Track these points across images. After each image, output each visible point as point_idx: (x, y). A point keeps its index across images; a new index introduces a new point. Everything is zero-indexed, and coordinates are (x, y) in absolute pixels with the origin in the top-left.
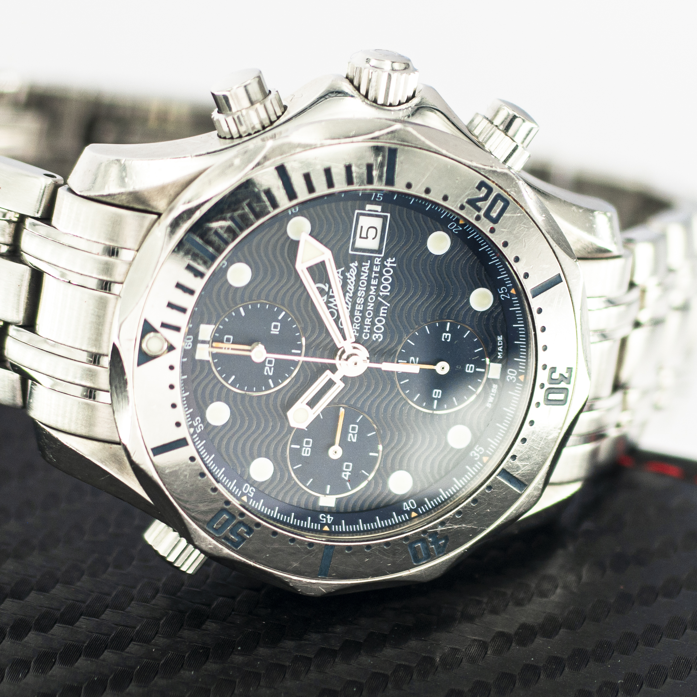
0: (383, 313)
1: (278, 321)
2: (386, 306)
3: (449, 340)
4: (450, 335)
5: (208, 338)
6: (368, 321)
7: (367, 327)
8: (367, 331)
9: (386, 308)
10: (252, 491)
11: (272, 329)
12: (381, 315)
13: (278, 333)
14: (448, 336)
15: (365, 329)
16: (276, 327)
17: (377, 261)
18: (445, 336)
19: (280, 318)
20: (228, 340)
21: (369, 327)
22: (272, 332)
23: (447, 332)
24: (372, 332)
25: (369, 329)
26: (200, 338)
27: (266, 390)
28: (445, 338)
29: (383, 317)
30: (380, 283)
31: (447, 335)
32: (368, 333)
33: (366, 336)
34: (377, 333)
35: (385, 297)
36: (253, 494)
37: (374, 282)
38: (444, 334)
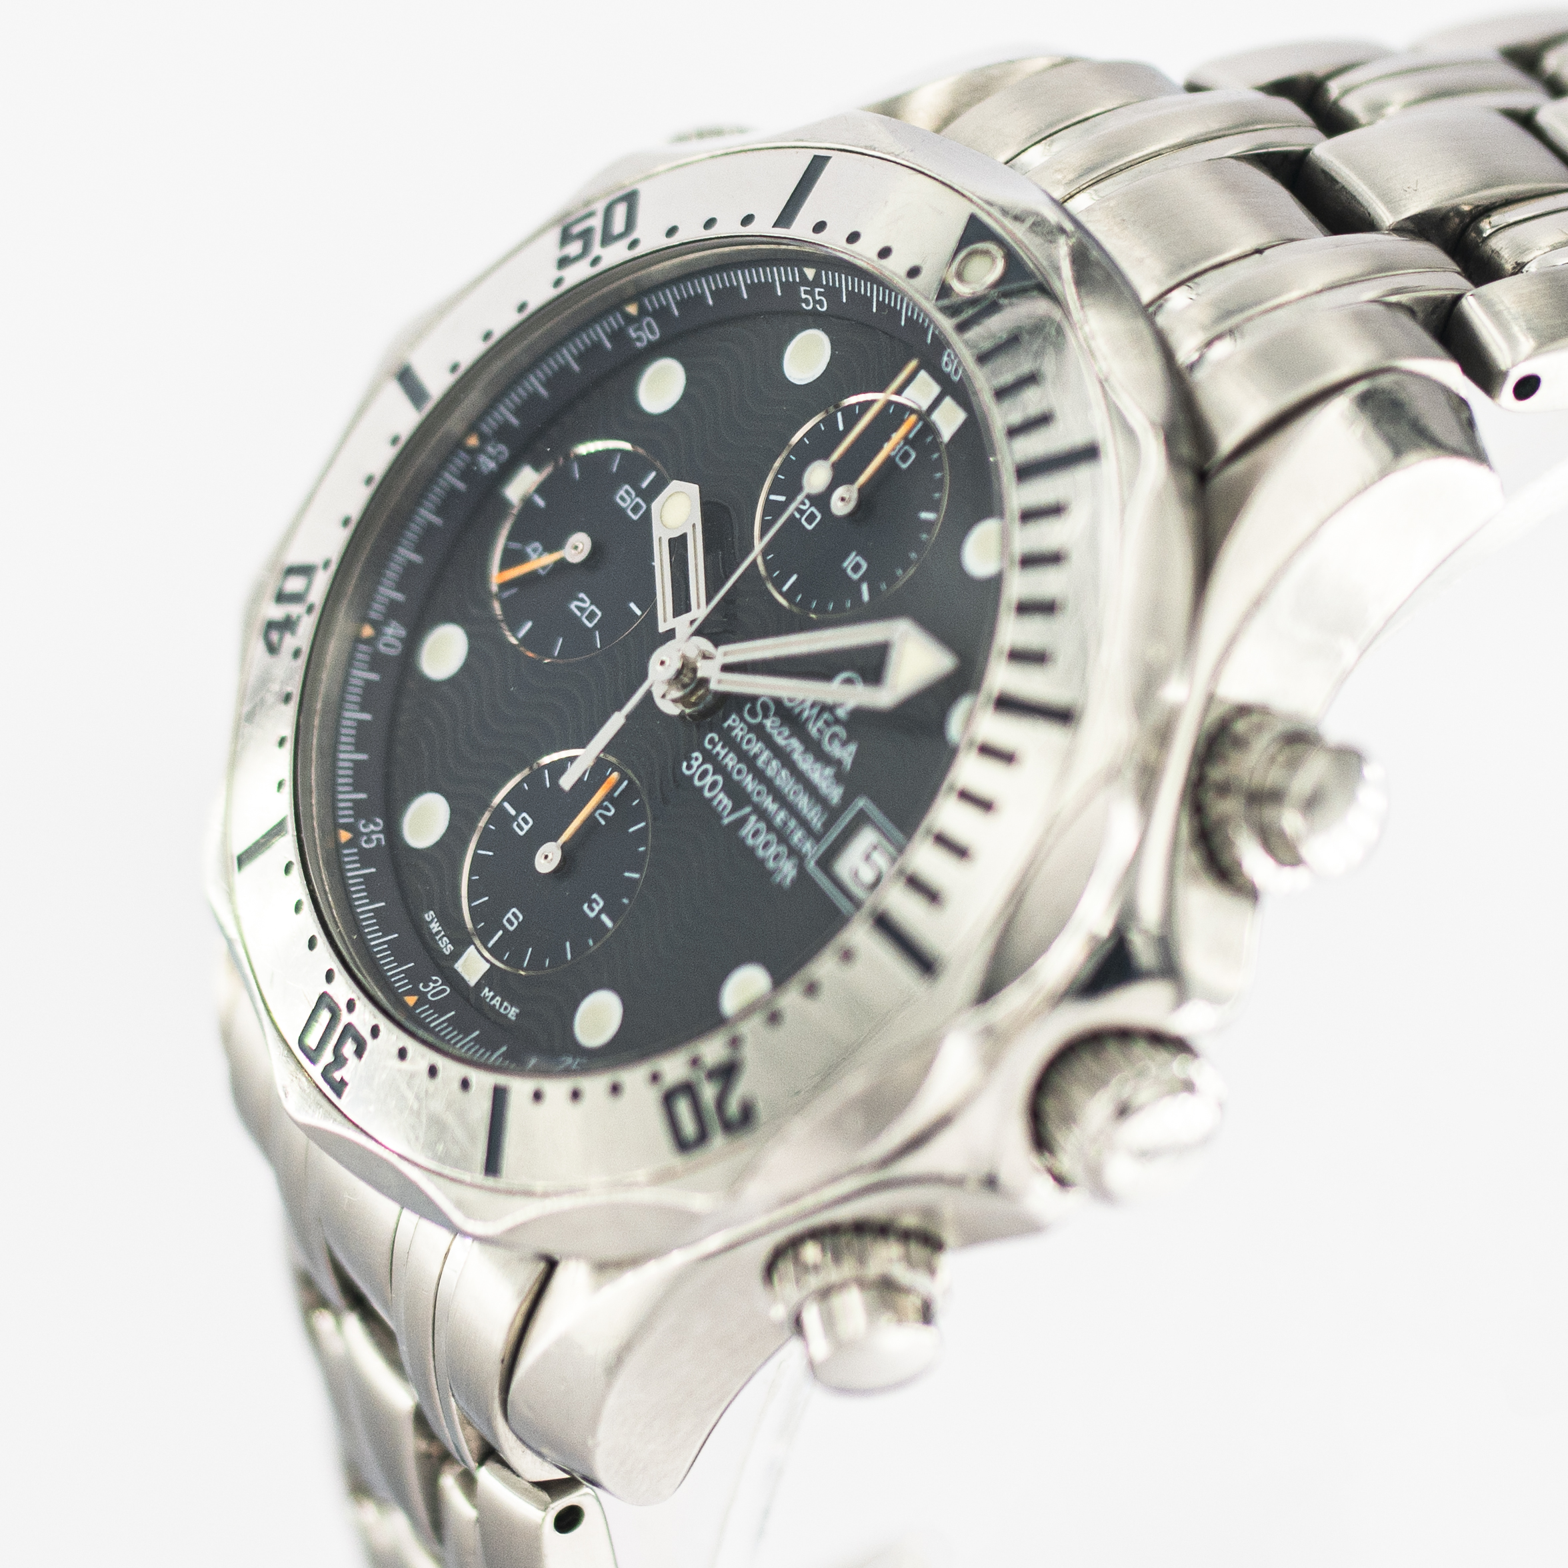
0: (720, 802)
1: (862, 579)
2: (729, 814)
3: (585, 906)
4: (592, 915)
5: (936, 417)
6: (731, 761)
7: (723, 753)
8: (718, 748)
9: (726, 813)
10: (639, 339)
11: (859, 559)
12: (721, 796)
13: (845, 564)
14: (592, 910)
15: (723, 747)
16: (856, 568)
17: (808, 847)
18: (598, 904)
19: (865, 588)
20: (905, 457)
21: (720, 758)
22: (854, 554)
23: (600, 912)
24: (709, 757)
25: (718, 754)
26: (948, 401)
27: (776, 479)
28: (595, 901)
29: (715, 796)
30: (771, 828)
31: (597, 909)
32: (714, 747)
33: (711, 741)
34: (699, 767)
35: (743, 821)
36: (633, 335)
37: (781, 817)
38: (602, 903)
